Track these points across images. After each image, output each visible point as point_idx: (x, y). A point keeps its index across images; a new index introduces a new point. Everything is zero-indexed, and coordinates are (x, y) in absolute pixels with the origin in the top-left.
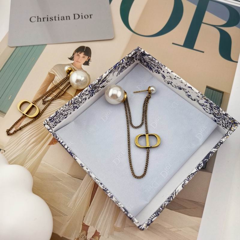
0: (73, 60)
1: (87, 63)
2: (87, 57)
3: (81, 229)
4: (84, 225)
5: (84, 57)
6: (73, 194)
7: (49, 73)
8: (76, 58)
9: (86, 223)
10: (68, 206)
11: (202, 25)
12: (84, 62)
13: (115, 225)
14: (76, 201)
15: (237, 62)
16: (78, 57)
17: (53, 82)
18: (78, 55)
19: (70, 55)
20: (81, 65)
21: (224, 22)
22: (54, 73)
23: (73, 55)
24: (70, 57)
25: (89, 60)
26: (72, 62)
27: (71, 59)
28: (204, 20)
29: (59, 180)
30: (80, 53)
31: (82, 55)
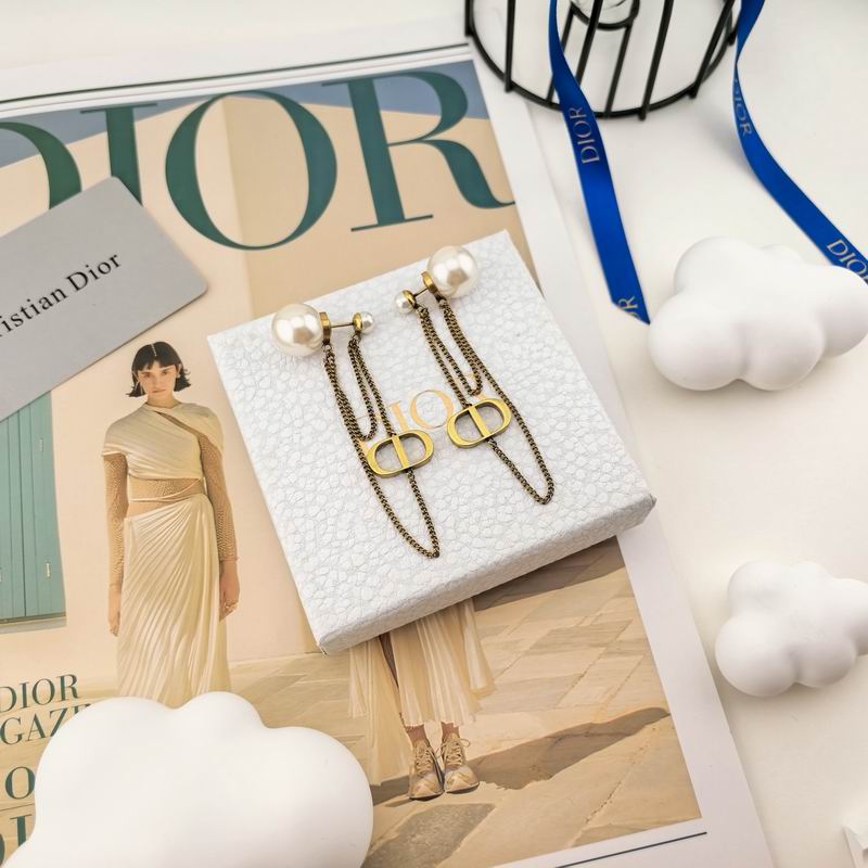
0: (144, 393)
1: (181, 383)
2: (172, 369)
3: (410, 742)
4: (410, 731)
5: (165, 372)
6: (346, 688)
7: (107, 458)
8: (146, 384)
9: (413, 724)
10: (351, 718)
11: (393, 151)
12: (172, 384)
13: (472, 687)
14: (362, 696)
15: (514, 203)
16: (149, 380)
17: (130, 471)
18: (148, 375)
19: (129, 386)
20: (171, 394)
21: (434, 120)
22: (118, 449)
23: (135, 380)
24: (131, 390)
25: (182, 372)
26: (143, 399)
27: (137, 392)
28: (390, 137)
29: (298, 678)
30: (149, 368)
31: (156, 369)
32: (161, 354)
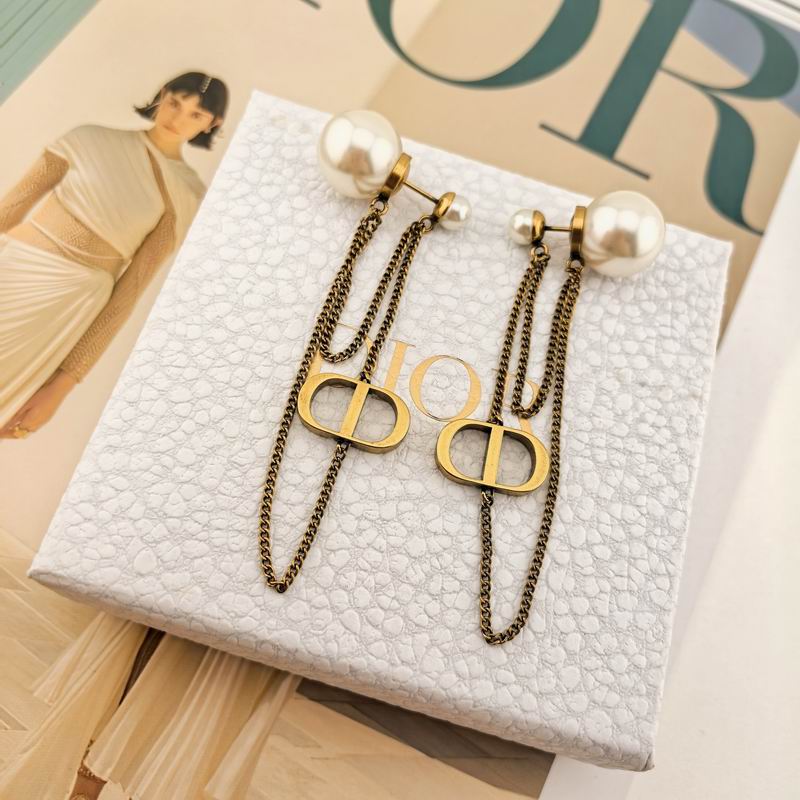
0: (154, 119)
1: (203, 140)
3: (71, 789)
4: (85, 775)
5: (196, 115)
6: (60, 649)
7: (48, 155)
8: (164, 111)
9: (95, 770)
10: (32, 692)
14: (68, 677)
15: (761, 233)
16: (172, 110)
17: (58, 188)
18: (176, 104)
19: (145, 99)
21: (739, 78)
22: (66, 152)
23: (157, 97)
24: (142, 104)
25: (214, 129)
27: (147, 112)
28: (671, 60)
29: (15, 586)
30: (184, 97)
31: (191, 104)
32: (210, 94)
